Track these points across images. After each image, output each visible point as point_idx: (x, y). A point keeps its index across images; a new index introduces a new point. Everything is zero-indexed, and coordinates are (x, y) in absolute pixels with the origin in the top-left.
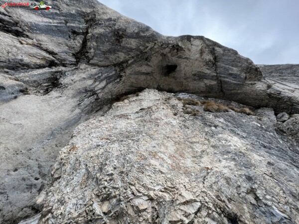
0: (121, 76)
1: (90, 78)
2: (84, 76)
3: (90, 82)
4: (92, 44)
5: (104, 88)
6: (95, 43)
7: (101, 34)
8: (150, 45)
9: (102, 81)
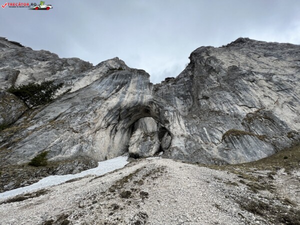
0: (131, 119)
4: (121, 116)
5: (126, 125)
7: (123, 112)
8: (139, 107)
9: (125, 123)
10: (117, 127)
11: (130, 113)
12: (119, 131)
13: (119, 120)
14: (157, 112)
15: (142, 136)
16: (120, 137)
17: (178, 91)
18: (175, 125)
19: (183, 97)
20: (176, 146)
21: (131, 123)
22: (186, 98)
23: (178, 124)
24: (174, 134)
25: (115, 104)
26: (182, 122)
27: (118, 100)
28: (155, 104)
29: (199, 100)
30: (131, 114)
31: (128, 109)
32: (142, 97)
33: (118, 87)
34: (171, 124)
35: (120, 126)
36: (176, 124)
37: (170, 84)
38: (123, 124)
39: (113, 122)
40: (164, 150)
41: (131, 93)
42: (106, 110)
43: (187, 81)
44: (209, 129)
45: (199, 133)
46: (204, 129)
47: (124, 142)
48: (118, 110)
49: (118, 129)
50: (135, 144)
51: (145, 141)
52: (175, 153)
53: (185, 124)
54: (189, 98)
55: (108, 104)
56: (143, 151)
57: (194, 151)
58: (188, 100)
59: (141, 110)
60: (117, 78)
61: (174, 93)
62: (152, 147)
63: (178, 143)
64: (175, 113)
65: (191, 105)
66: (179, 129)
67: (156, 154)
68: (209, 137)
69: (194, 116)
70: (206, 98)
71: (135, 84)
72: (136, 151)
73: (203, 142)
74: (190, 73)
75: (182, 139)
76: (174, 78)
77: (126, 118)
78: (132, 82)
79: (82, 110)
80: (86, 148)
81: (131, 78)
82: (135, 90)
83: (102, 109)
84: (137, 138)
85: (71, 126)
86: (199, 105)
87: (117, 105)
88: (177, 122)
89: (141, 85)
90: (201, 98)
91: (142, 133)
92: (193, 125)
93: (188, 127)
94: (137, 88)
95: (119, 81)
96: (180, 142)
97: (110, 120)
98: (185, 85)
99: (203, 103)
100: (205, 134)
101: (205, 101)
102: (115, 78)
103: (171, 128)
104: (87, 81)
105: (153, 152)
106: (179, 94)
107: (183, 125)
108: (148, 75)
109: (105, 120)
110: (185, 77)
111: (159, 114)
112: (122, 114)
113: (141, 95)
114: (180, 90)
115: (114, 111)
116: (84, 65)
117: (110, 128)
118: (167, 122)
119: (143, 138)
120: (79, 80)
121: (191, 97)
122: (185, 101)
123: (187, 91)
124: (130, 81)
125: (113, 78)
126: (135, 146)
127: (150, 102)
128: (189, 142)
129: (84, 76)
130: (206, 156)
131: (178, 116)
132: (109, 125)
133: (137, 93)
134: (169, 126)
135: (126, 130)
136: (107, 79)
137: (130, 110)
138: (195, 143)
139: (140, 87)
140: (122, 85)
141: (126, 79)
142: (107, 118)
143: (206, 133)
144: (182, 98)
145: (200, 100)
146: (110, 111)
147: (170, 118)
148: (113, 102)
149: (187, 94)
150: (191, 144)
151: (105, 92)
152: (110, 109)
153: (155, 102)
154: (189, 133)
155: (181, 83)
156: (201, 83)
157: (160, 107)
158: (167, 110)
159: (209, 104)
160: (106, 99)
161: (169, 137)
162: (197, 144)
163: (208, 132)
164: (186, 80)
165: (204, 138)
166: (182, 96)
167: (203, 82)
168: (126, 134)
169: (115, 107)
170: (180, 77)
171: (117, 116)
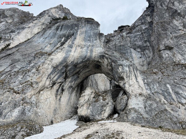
0: (79, 77)
1: (69, 83)
2: (68, 83)
3: (70, 84)
4: (68, 73)
5: (74, 84)
6: (69, 72)
7: (70, 69)
8: (88, 62)
9: (73, 82)
10: (63, 86)
11: (78, 70)
12: (66, 91)
13: (66, 78)
14: (110, 68)
15: (93, 96)
16: (67, 98)
17: (135, 41)
18: (131, 83)
19: (141, 48)
20: (133, 107)
21: (79, 81)
22: (145, 50)
23: (135, 81)
24: (130, 92)
25: (61, 60)
26: (140, 79)
27: (64, 55)
28: (107, 58)
29: (160, 51)
30: (80, 71)
31: (75, 65)
32: (91, 51)
33: (63, 40)
34: (126, 81)
35: (67, 85)
36: (133, 81)
37: (124, 34)
38: (71, 82)
39: (59, 81)
40: (119, 111)
41: (79, 46)
42: (50, 67)
43: (146, 29)
44: (174, 85)
45: (161, 92)
46: (168, 86)
47: (72, 103)
48: (64, 66)
49: (64, 88)
50: (85, 105)
51: (96, 101)
52: (133, 115)
53: (144, 80)
54: (148, 49)
55: (52, 59)
56: (94, 114)
57: (156, 113)
58: (147, 51)
59: (91, 66)
60: (61, 29)
61: (129, 44)
62: (105, 108)
63: (135, 103)
64: (131, 67)
65: (151, 58)
66: (137, 86)
67: (110, 116)
68: (174, 96)
69: (155, 70)
70: (169, 48)
71: (83, 36)
72: (86, 113)
73: (166, 102)
74: (149, 19)
75: (141, 99)
76: (129, 26)
77: (73, 75)
78: (79, 33)
79: (24, 67)
80: (29, 111)
81: (78, 29)
82: (83, 43)
83: (46, 66)
84: (86, 98)
85: (12, 86)
86: (161, 57)
87: (62, 61)
88: (134, 78)
89: (90, 37)
90: (163, 48)
91: (92, 92)
92: (154, 81)
93: (148, 84)
94: (85, 39)
95: (64, 32)
96: (138, 102)
97: (55, 79)
98: (142, 34)
99: (166, 54)
100: (170, 93)
101: (168, 52)
102: (59, 30)
103: (127, 86)
104: (28, 34)
105: (106, 115)
106: (135, 44)
107: (141, 82)
108: (98, 24)
109: (50, 78)
110: (142, 24)
111: (112, 70)
112: (69, 71)
113: (90, 48)
114: (136, 41)
115: (60, 68)
116: (23, 16)
117: (56, 87)
118: (122, 79)
119: (94, 97)
120: (18, 33)
121: (150, 47)
122: (142, 53)
123: (146, 42)
124: (77, 32)
125: (57, 29)
126: (85, 108)
127: (100, 56)
128: (149, 102)
129: (23, 28)
130: (171, 119)
131: (135, 72)
132: (54, 84)
133: (85, 46)
134: (124, 84)
135: (74, 89)
136: (50, 31)
137: (78, 66)
138: (157, 103)
139: (88, 38)
140: (68, 37)
141: (72, 30)
142: (52, 76)
143: (171, 90)
144: (139, 50)
145: (162, 52)
146: (55, 68)
147: (125, 74)
148: (58, 57)
149: (145, 45)
150: (151, 104)
151: (49, 46)
152: (55, 65)
153: (106, 55)
154: (149, 92)
155: (138, 31)
156: (163, 30)
157: (113, 61)
158: (122, 65)
159: (174, 56)
160: (50, 55)
161: (125, 96)
162: (159, 104)
163: (173, 90)
164: (144, 28)
165: (168, 97)
166: (139, 47)
167: (166, 30)
168: (74, 94)
169: (61, 63)
170: (137, 24)
171: (63, 73)
